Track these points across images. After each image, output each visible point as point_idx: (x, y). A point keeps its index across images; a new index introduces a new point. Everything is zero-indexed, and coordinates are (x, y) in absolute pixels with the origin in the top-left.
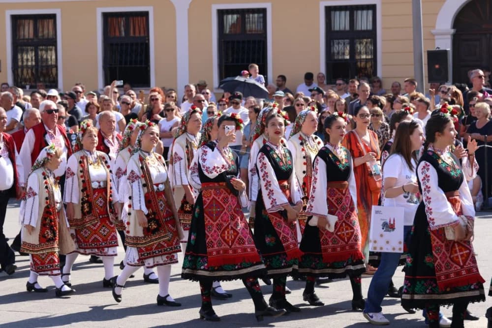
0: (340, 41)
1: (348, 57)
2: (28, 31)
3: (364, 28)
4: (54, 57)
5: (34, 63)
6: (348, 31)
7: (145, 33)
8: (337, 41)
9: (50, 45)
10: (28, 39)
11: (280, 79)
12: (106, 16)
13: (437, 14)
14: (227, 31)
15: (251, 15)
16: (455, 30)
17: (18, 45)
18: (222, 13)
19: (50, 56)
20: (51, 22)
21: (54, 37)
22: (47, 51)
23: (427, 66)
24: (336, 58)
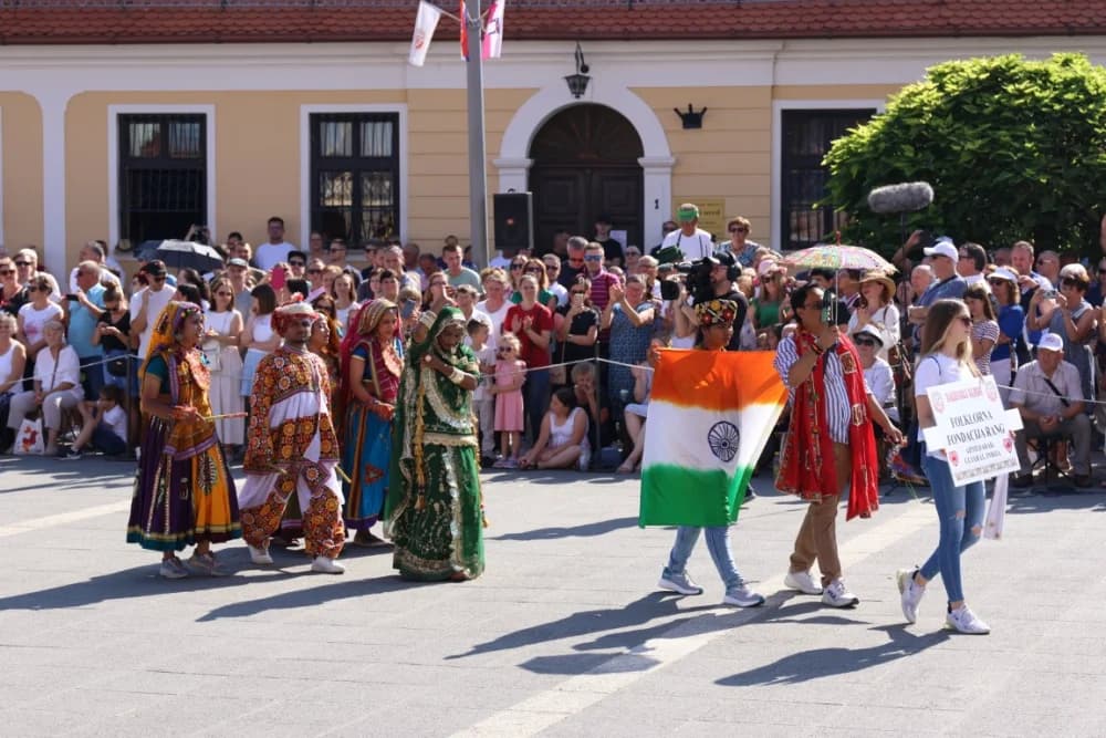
0: (336, 174)
1: (348, 203)
3: (378, 152)
6: (348, 158)
8: (331, 174)
13: (503, 132)
14: (137, 153)
15: (178, 126)
16: (533, 160)
18: (126, 121)
23: (492, 222)
24: (329, 203)
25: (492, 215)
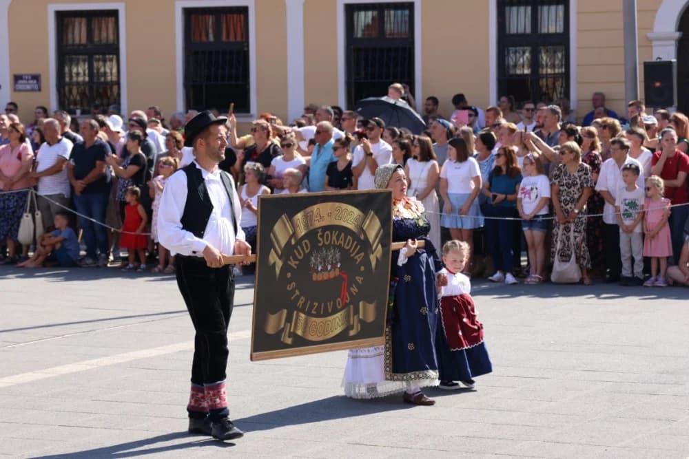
0: (518, 48)
1: (527, 71)
2: (79, 34)
3: (552, 30)
4: (115, 70)
5: (87, 79)
6: (528, 35)
7: (242, 37)
8: (513, 48)
9: (110, 54)
10: (80, 45)
11: (430, 102)
12: (189, 13)
13: (656, 11)
14: (359, 35)
15: (392, 12)
16: (681, 33)
17: (65, 53)
18: (351, 10)
19: (109, 69)
20: (111, 20)
21: (116, 43)
22: (105, 61)
23: (643, 84)
24: (512, 72)
25: (643, 79)
